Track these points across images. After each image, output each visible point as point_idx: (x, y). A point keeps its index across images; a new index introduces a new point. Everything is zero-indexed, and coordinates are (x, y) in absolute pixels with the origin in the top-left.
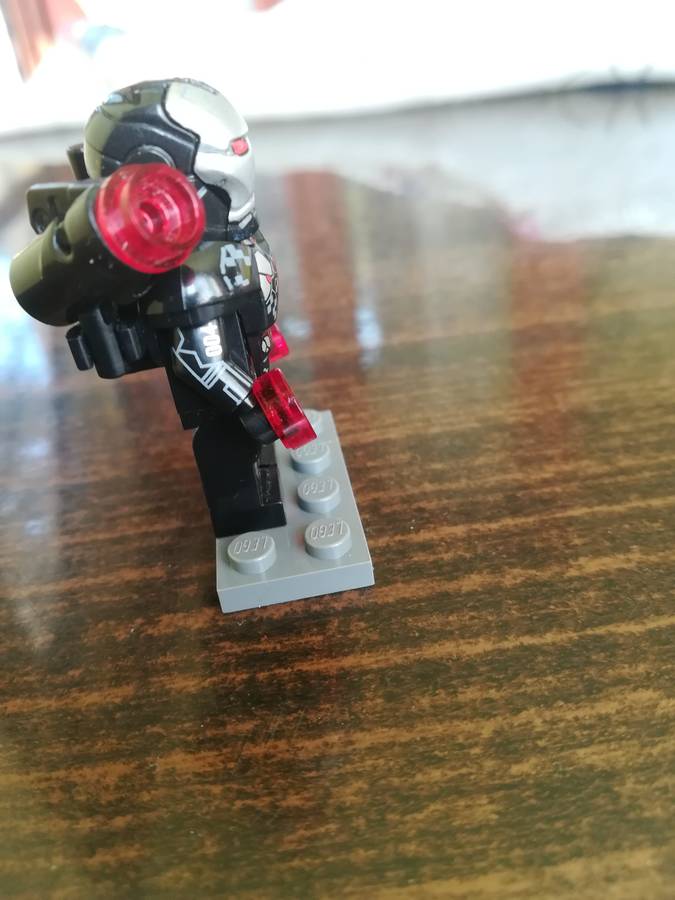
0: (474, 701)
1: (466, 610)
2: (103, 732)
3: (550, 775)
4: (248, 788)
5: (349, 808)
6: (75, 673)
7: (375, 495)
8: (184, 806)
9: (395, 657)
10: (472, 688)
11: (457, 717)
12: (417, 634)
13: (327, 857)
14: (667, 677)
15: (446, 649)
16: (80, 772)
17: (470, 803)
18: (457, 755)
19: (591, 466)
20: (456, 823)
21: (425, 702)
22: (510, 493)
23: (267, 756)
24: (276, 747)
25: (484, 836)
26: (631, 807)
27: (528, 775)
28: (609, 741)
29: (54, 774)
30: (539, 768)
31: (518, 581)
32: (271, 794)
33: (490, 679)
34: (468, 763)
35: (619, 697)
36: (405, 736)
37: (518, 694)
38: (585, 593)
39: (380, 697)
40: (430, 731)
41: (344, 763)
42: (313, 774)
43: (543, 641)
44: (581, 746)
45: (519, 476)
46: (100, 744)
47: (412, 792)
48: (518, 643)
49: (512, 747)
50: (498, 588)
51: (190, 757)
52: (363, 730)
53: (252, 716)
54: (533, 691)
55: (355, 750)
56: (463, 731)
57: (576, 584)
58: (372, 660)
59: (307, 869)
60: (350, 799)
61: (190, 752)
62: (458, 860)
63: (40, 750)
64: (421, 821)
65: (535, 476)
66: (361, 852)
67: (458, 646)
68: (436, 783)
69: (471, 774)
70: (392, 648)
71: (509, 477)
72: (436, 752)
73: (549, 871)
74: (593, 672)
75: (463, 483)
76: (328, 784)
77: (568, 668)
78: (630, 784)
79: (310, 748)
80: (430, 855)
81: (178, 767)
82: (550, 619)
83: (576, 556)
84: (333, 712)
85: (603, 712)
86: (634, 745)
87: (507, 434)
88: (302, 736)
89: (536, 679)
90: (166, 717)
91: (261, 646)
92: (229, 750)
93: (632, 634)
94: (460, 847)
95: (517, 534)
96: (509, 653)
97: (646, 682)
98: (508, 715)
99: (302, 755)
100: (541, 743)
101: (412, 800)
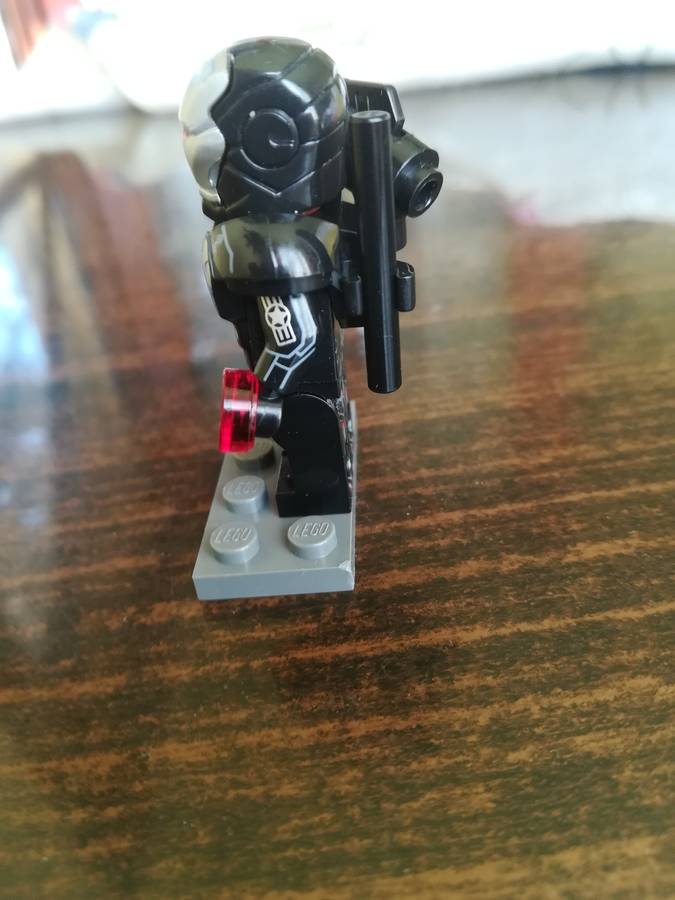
0: (469, 688)
1: (462, 597)
2: (95, 722)
3: (547, 763)
4: (242, 778)
5: (342, 798)
6: (67, 663)
7: (372, 481)
8: (176, 797)
9: (390, 644)
10: (468, 676)
11: (453, 705)
12: (413, 621)
13: (321, 846)
14: (666, 664)
15: (444, 635)
16: (72, 763)
17: (466, 791)
18: (454, 742)
19: (590, 451)
20: (453, 812)
21: (420, 689)
22: (507, 479)
23: (261, 745)
24: (269, 736)
25: (481, 824)
26: (630, 795)
27: (525, 763)
28: (607, 728)
29: (46, 765)
30: (536, 756)
31: (516, 566)
32: (264, 783)
33: (487, 666)
34: (465, 751)
35: (618, 684)
36: (401, 724)
37: (515, 681)
38: (582, 579)
39: (375, 685)
40: (426, 718)
41: (339, 752)
42: (307, 763)
43: (540, 627)
44: (579, 733)
45: (516, 461)
46: (92, 734)
47: (409, 781)
48: (515, 629)
49: (508, 735)
50: (495, 574)
51: (183, 747)
52: (357, 718)
53: (245, 705)
54: (530, 678)
55: (350, 738)
56: (458, 720)
57: (574, 570)
58: (366, 647)
59: (301, 859)
60: (344, 788)
61: (184, 742)
62: (454, 849)
63: (31, 741)
64: (418, 810)
65: (533, 460)
66: (356, 841)
67: (454, 633)
68: (432, 771)
69: (468, 762)
70: (388, 635)
71: (506, 462)
72: (432, 741)
73: (546, 860)
74: (591, 658)
75: (460, 468)
76: (322, 773)
77: (564, 655)
78: (628, 773)
79: (304, 737)
80: (426, 843)
81: (171, 757)
82: (547, 605)
83: (574, 542)
84: (328, 700)
85: (601, 698)
86: (633, 732)
87: (504, 419)
88: (296, 725)
89: (533, 666)
90: (159, 707)
91: (254, 634)
92: (223, 739)
93: (631, 620)
94: (457, 835)
95: (514, 520)
96: (506, 640)
97: (645, 668)
98: (504, 702)
99: (296, 744)
100: (538, 731)
101: (407, 789)
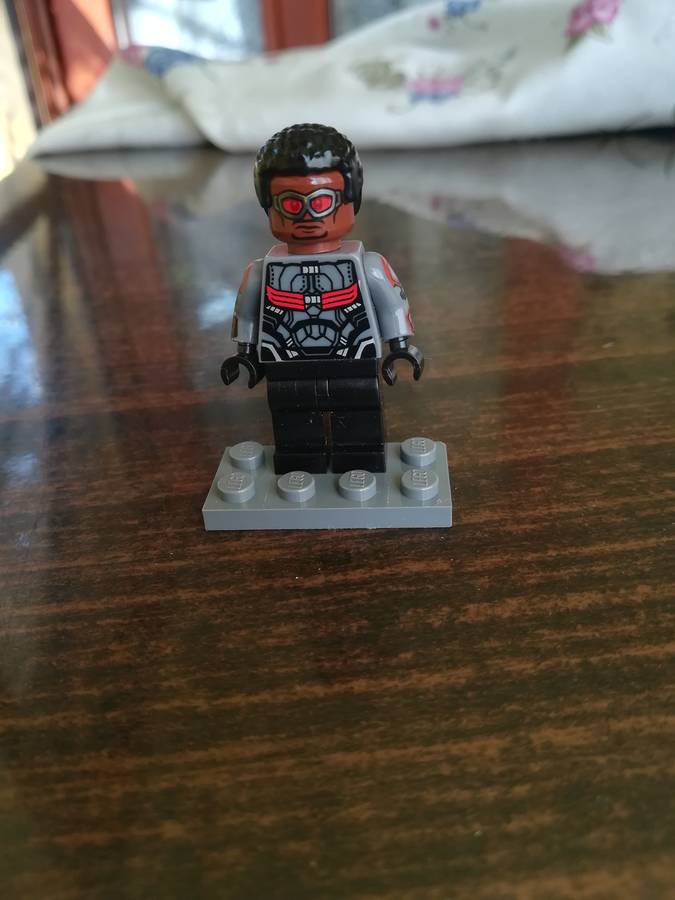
4: (631, 758)
6: (406, 656)
8: (576, 776)
16: (459, 746)
23: (634, 731)
24: (639, 723)
29: (433, 749)
32: (655, 763)
46: (465, 720)
51: (561, 732)
53: (603, 695)
63: (407, 726)
81: (554, 741)
88: (659, 713)
91: (579, 634)
92: (596, 725)
99: (668, 730)
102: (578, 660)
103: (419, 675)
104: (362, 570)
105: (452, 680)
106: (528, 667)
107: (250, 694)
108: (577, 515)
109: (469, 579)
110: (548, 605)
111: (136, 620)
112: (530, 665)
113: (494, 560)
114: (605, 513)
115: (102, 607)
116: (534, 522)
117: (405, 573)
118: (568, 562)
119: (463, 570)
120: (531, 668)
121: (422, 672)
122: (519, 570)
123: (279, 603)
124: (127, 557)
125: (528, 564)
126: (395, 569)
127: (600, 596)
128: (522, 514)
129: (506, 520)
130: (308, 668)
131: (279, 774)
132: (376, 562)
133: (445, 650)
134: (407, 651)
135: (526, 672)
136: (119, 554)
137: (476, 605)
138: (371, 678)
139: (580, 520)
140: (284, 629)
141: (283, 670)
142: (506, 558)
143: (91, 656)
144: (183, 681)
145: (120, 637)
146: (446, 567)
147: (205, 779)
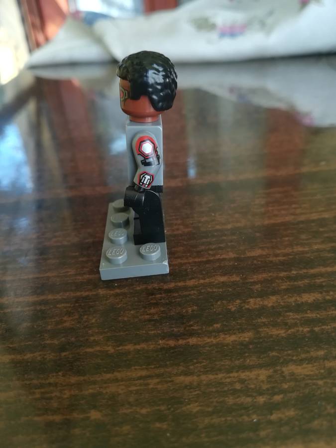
6: (217, 326)
53: (321, 348)
61: (298, 365)
81: (295, 372)
91: (309, 315)
92: (317, 364)
102: (308, 329)
103: (223, 336)
104: (194, 280)
105: (241, 339)
106: (282, 333)
107: (135, 344)
108: (307, 252)
109: (250, 286)
110: (292, 300)
111: (77, 304)
112: (283, 331)
113: (263, 276)
114: (321, 251)
115: (60, 297)
116: (284, 256)
117: (217, 282)
118: (303, 277)
119: (246, 281)
120: (283, 333)
121: (226, 334)
122: (277, 281)
123: (151, 297)
124: (72, 272)
125: (282, 278)
126: (212, 280)
127: (320, 295)
128: (278, 252)
129: (270, 255)
130: (165, 331)
131: (151, 386)
132: (201, 276)
133: (238, 323)
134: (217, 323)
135: (280, 335)
136: (69, 270)
137: (254, 299)
138: (199, 337)
139: (308, 255)
140: (153, 311)
141: (153, 332)
142: (270, 274)
143: (54, 323)
144: (101, 337)
145: (69, 314)
146: (238, 279)
147: (112, 389)
